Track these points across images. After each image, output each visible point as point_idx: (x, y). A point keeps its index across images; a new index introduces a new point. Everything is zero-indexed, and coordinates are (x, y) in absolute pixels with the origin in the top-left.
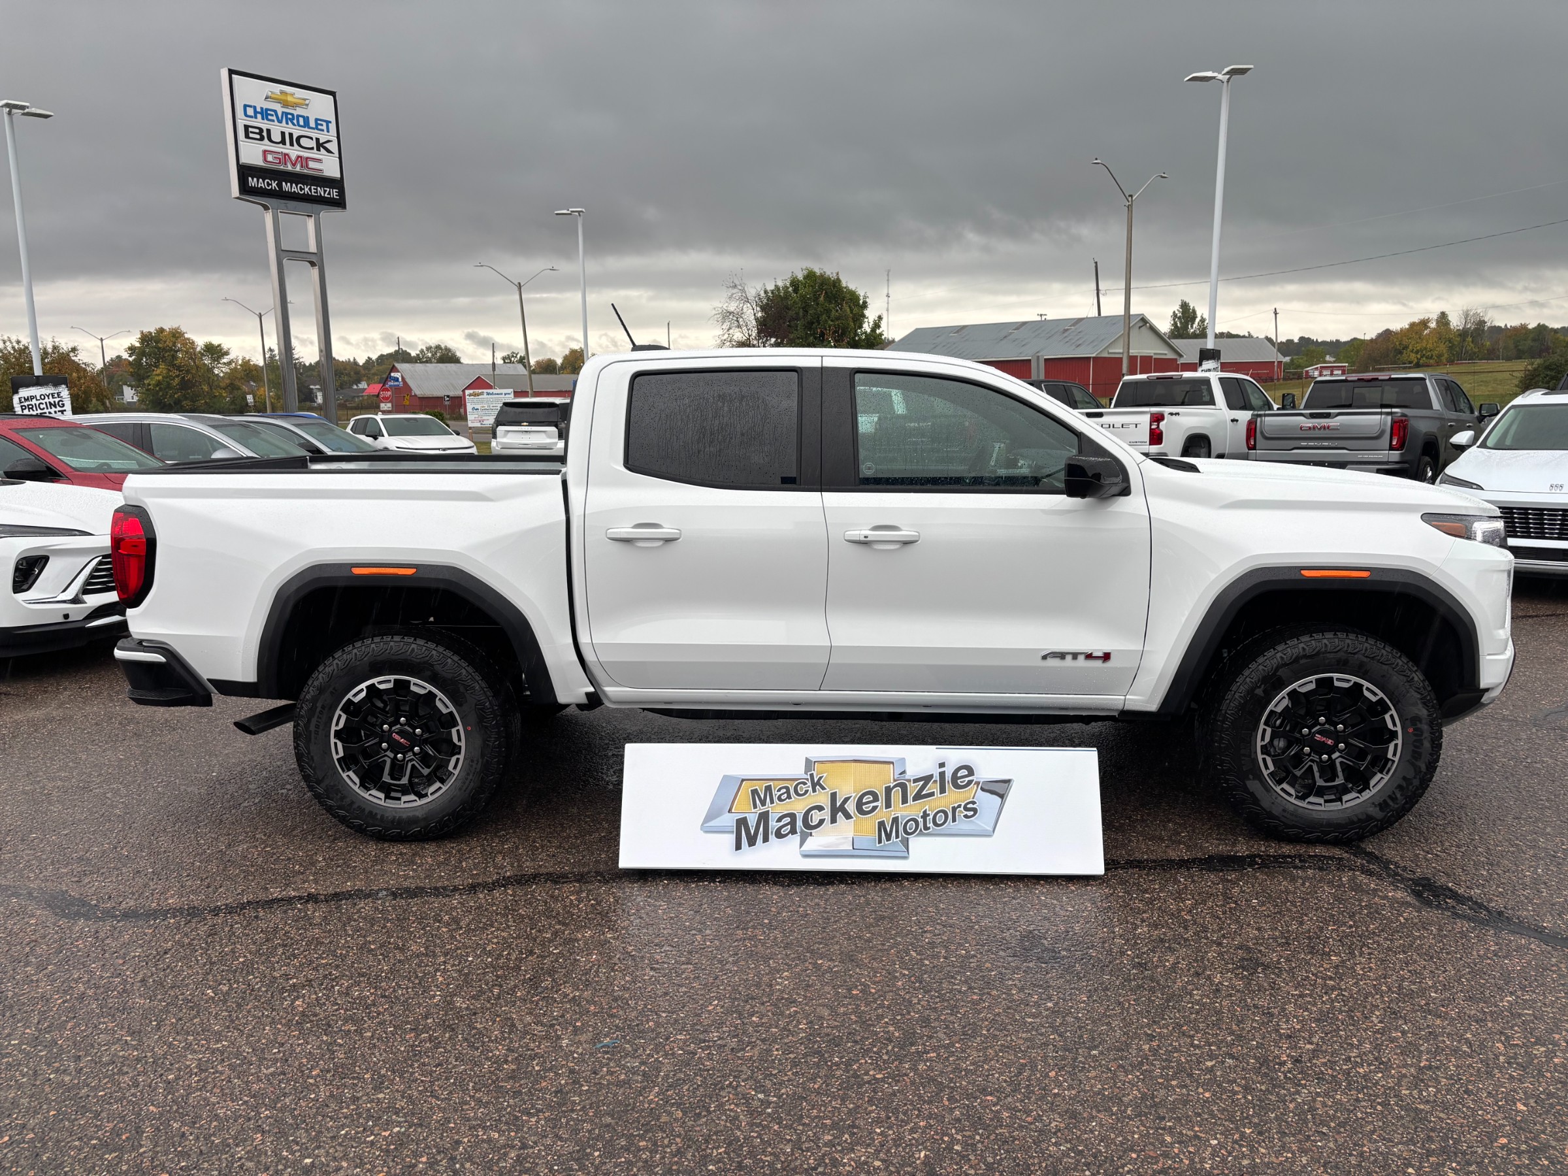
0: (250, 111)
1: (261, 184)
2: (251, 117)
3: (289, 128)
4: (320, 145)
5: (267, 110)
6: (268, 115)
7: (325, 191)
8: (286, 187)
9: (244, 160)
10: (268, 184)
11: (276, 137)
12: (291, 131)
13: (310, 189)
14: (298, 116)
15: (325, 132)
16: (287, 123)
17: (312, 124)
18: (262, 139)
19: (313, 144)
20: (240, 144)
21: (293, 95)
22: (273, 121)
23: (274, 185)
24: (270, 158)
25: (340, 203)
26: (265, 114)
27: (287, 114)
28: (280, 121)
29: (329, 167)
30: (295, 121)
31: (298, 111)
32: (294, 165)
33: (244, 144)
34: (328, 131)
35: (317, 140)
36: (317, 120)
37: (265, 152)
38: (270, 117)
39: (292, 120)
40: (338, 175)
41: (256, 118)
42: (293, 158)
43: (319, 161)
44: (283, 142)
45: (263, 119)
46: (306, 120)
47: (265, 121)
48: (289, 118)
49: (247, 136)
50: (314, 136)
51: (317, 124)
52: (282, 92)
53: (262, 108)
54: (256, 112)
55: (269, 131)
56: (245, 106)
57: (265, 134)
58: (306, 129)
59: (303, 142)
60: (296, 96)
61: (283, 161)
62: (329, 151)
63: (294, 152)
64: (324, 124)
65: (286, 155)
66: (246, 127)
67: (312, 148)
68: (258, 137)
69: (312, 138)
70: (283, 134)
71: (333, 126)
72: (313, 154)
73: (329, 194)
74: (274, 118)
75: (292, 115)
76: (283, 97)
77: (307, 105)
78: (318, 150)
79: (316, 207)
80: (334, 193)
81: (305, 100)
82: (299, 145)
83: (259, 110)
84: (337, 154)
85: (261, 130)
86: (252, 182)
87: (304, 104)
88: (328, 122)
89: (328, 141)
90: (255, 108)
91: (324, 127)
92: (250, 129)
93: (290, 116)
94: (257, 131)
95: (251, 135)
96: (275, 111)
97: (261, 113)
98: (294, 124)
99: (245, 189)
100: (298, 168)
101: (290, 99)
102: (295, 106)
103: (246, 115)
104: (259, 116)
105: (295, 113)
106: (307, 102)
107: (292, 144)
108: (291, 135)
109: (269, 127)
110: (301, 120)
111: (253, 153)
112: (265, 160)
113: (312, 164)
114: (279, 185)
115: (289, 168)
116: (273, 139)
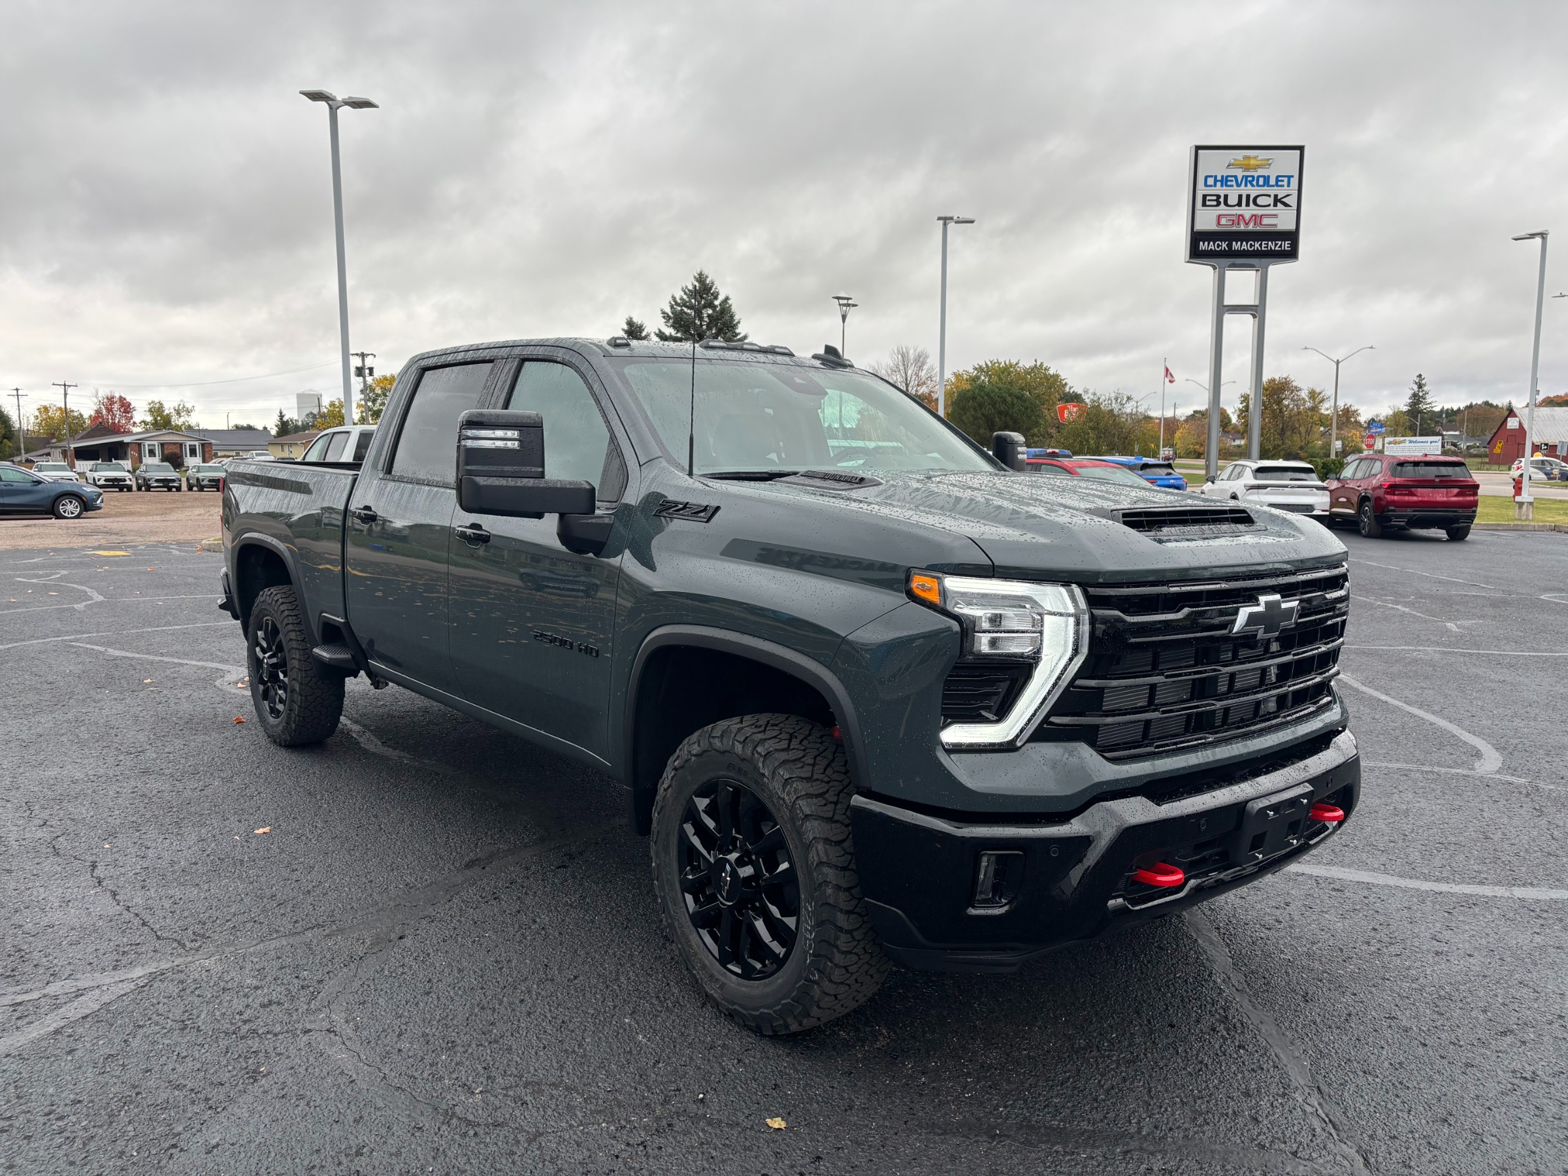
0: (1211, 181)
1: (1212, 246)
2: (1211, 186)
3: (1245, 190)
4: (1277, 200)
5: (1227, 177)
6: (1227, 181)
7: (1276, 245)
8: (1236, 246)
9: (1198, 227)
10: (1218, 245)
11: (1233, 200)
12: (1248, 192)
13: (1261, 245)
14: (1259, 177)
15: (1286, 187)
16: (1246, 186)
17: (1272, 182)
18: (1219, 204)
19: (1271, 201)
20: (1198, 213)
21: (1255, 158)
22: (1232, 186)
23: (1224, 245)
24: (1223, 221)
25: (1291, 254)
26: (1225, 181)
27: (1247, 177)
28: (1238, 185)
29: (1283, 220)
30: (1255, 183)
31: (1261, 172)
32: (1247, 224)
33: (1201, 212)
34: (1289, 185)
35: (1276, 196)
36: (1278, 177)
37: (1219, 217)
38: (1229, 183)
39: (1251, 182)
40: (1293, 227)
41: (1215, 185)
42: (1247, 217)
43: (1275, 216)
44: (1239, 204)
45: (1222, 186)
46: (1267, 179)
47: (1224, 188)
48: (1248, 180)
49: (1204, 204)
50: (1272, 193)
51: (1277, 180)
52: (1247, 158)
53: (1222, 177)
54: (1216, 181)
55: (1226, 197)
56: (1206, 178)
57: (1222, 200)
58: (1266, 188)
59: (1260, 201)
60: (1259, 158)
61: (1236, 222)
62: (1286, 205)
63: (1247, 212)
64: (1286, 179)
65: (1242, 216)
66: (1205, 197)
67: (1269, 205)
68: (1215, 203)
69: (1269, 196)
70: (1240, 197)
71: (1294, 182)
72: (1271, 210)
73: (1281, 246)
74: (1234, 183)
75: (1253, 177)
76: (1246, 162)
77: (1270, 165)
78: (1275, 205)
79: (1264, 261)
80: (1286, 245)
81: (1268, 160)
82: (1255, 203)
83: (1219, 178)
84: (1295, 206)
85: (1218, 197)
86: (1203, 246)
87: (1267, 164)
88: (1289, 177)
89: (1288, 195)
90: (1216, 177)
91: (1285, 183)
92: (1208, 198)
93: (1250, 179)
94: (1215, 198)
95: (1208, 203)
96: (1236, 177)
97: (1221, 181)
98: (1253, 185)
99: (1196, 254)
100: (1251, 227)
101: (1252, 162)
102: (1259, 166)
103: (1206, 185)
104: (1219, 184)
105: (1256, 174)
106: (1270, 162)
107: (1248, 205)
108: (1248, 196)
109: (1226, 192)
110: (1261, 181)
111: (1207, 220)
112: (1219, 223)
113: (1265, 221)
114: (1230, 246)
115: (1242, 227)
116: (1229, 202)
